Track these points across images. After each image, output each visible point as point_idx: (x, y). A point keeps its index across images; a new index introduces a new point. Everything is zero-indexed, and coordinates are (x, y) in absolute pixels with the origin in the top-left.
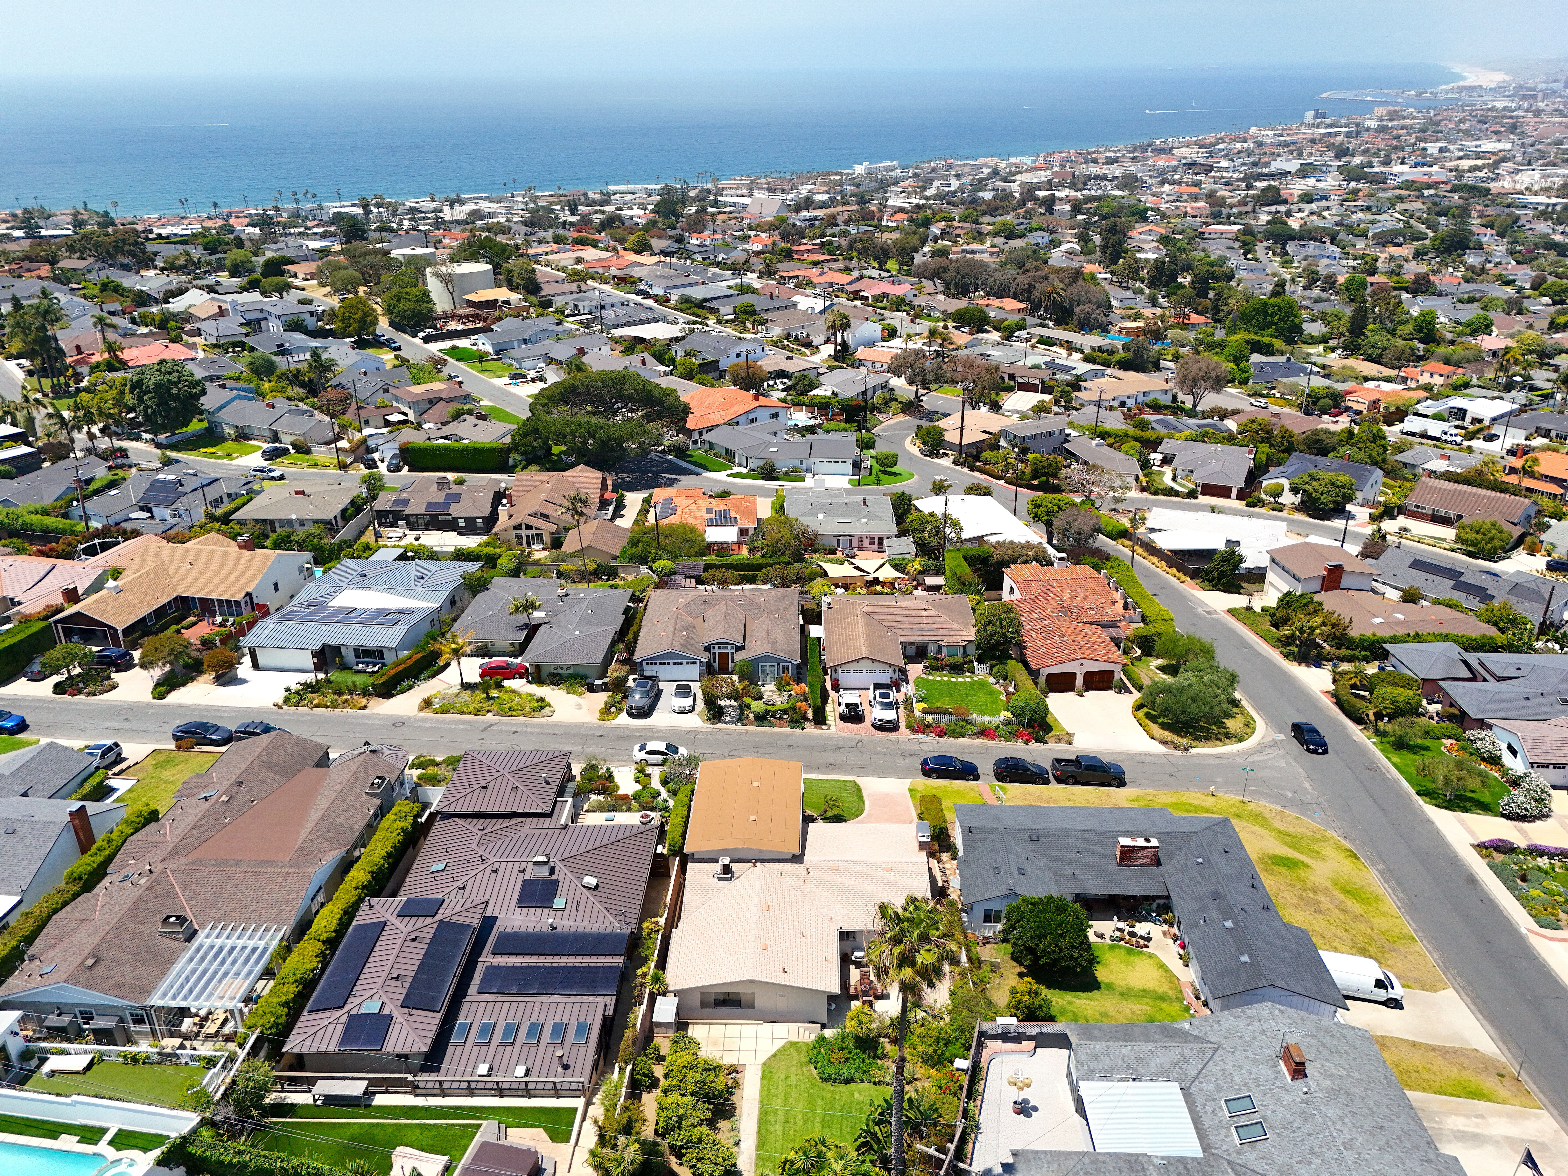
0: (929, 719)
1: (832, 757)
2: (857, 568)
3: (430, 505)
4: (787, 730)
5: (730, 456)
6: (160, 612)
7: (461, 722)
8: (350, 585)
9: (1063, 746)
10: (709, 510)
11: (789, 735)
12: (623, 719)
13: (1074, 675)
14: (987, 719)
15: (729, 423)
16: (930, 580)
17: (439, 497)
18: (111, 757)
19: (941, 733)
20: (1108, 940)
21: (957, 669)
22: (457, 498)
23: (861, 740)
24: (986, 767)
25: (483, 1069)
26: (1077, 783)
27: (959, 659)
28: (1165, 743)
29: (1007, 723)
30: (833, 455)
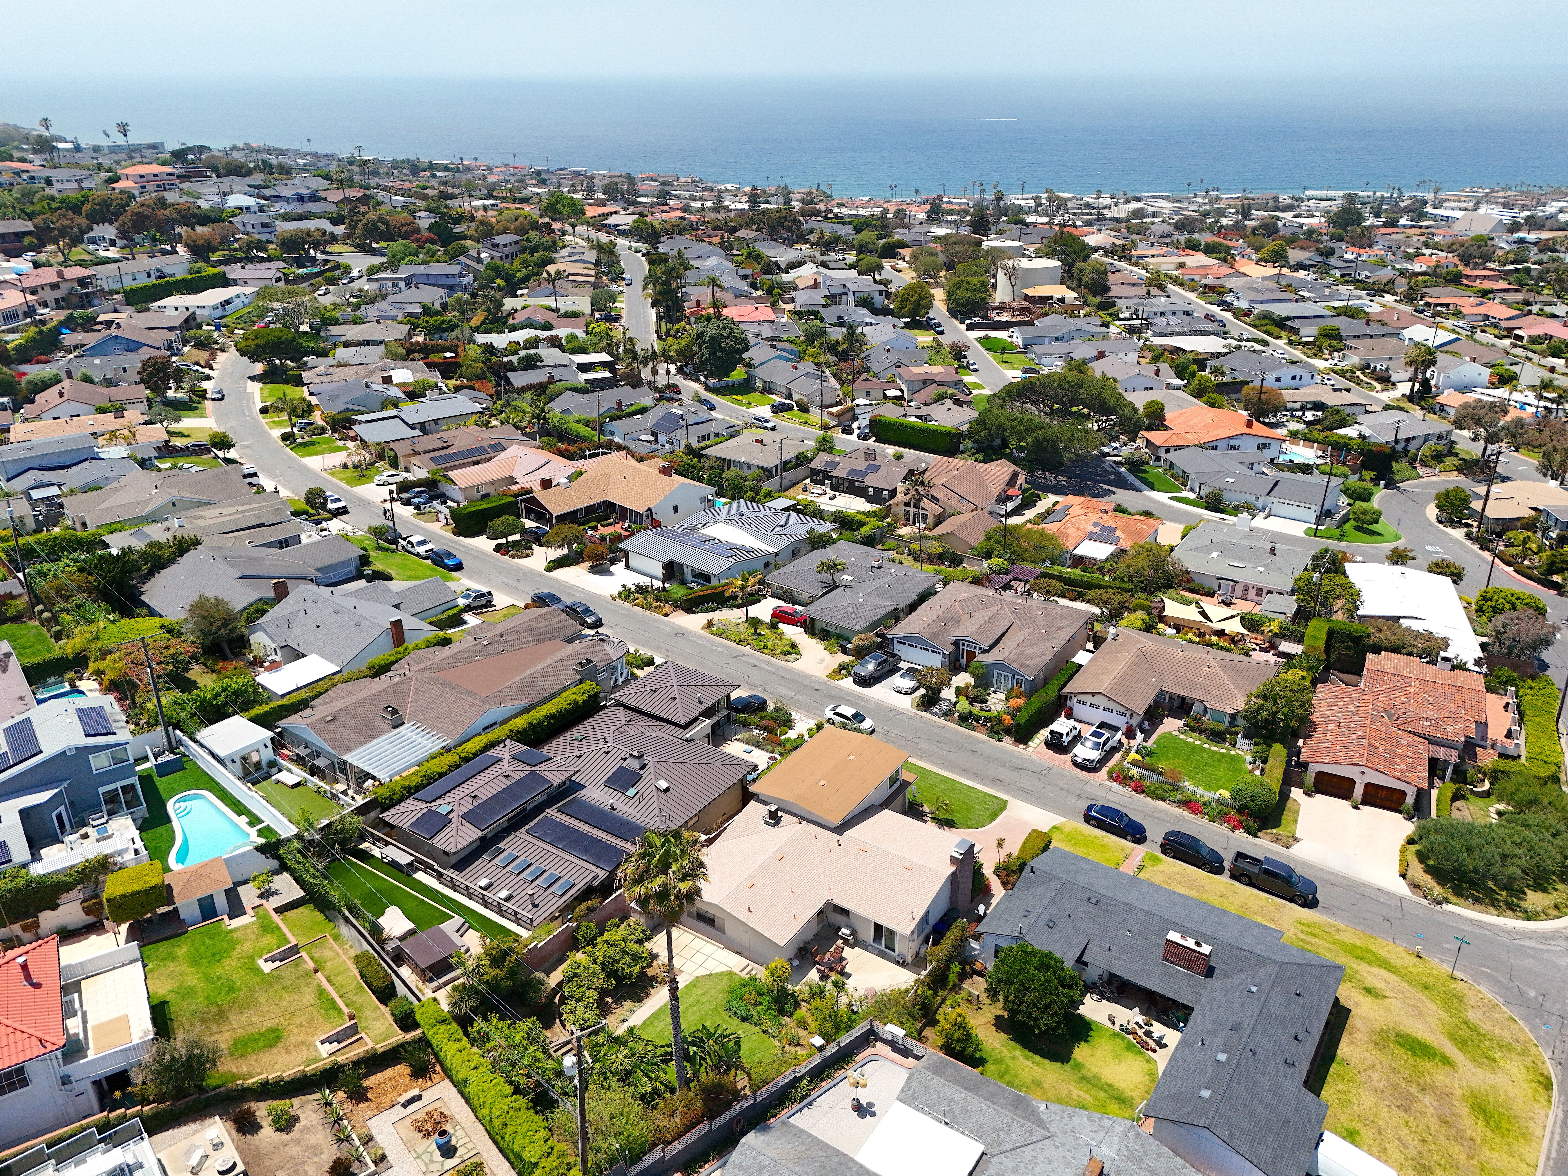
0: (1134, 772)
1: (1004, 774)
2: (1203, 614)
3: (853, 471)
4: (983, 737)
5: (1184, 479)
6: (590, 509)
7: (724, 646)
8: (727, 521)
9: (1278, 848)
10: (1095, 524)
11: (983, 742)
12: (848, 683)
13: (1352, 782)
14: (1200, 791)
15: (1202, 446)
16: (1286, 647)
17: (861, 464)
18: (483, 601)
19: (1139, 790)
20: (1117, 1028)
21: (1217, 737)
22: (876, 469)
23: (1050, 769)
24: (1156, 834)
25: (484, 882)
26: (1251, 884)
27: (1220, 727)
28: (1415, 886)
29: (1221, 802)
30: (1298, 499)
